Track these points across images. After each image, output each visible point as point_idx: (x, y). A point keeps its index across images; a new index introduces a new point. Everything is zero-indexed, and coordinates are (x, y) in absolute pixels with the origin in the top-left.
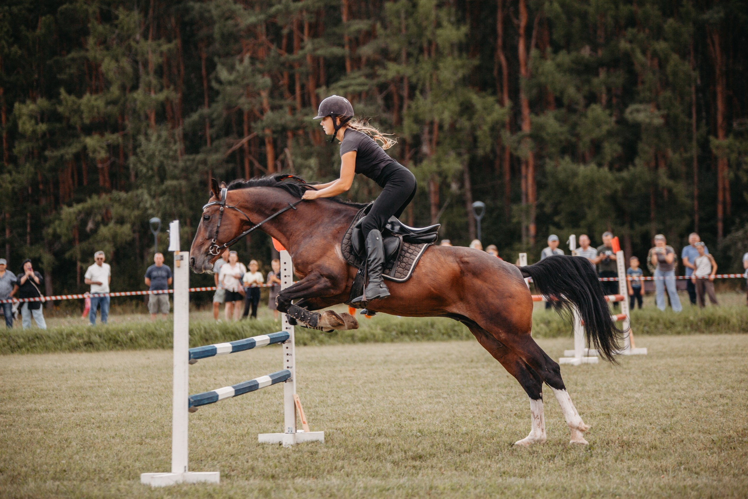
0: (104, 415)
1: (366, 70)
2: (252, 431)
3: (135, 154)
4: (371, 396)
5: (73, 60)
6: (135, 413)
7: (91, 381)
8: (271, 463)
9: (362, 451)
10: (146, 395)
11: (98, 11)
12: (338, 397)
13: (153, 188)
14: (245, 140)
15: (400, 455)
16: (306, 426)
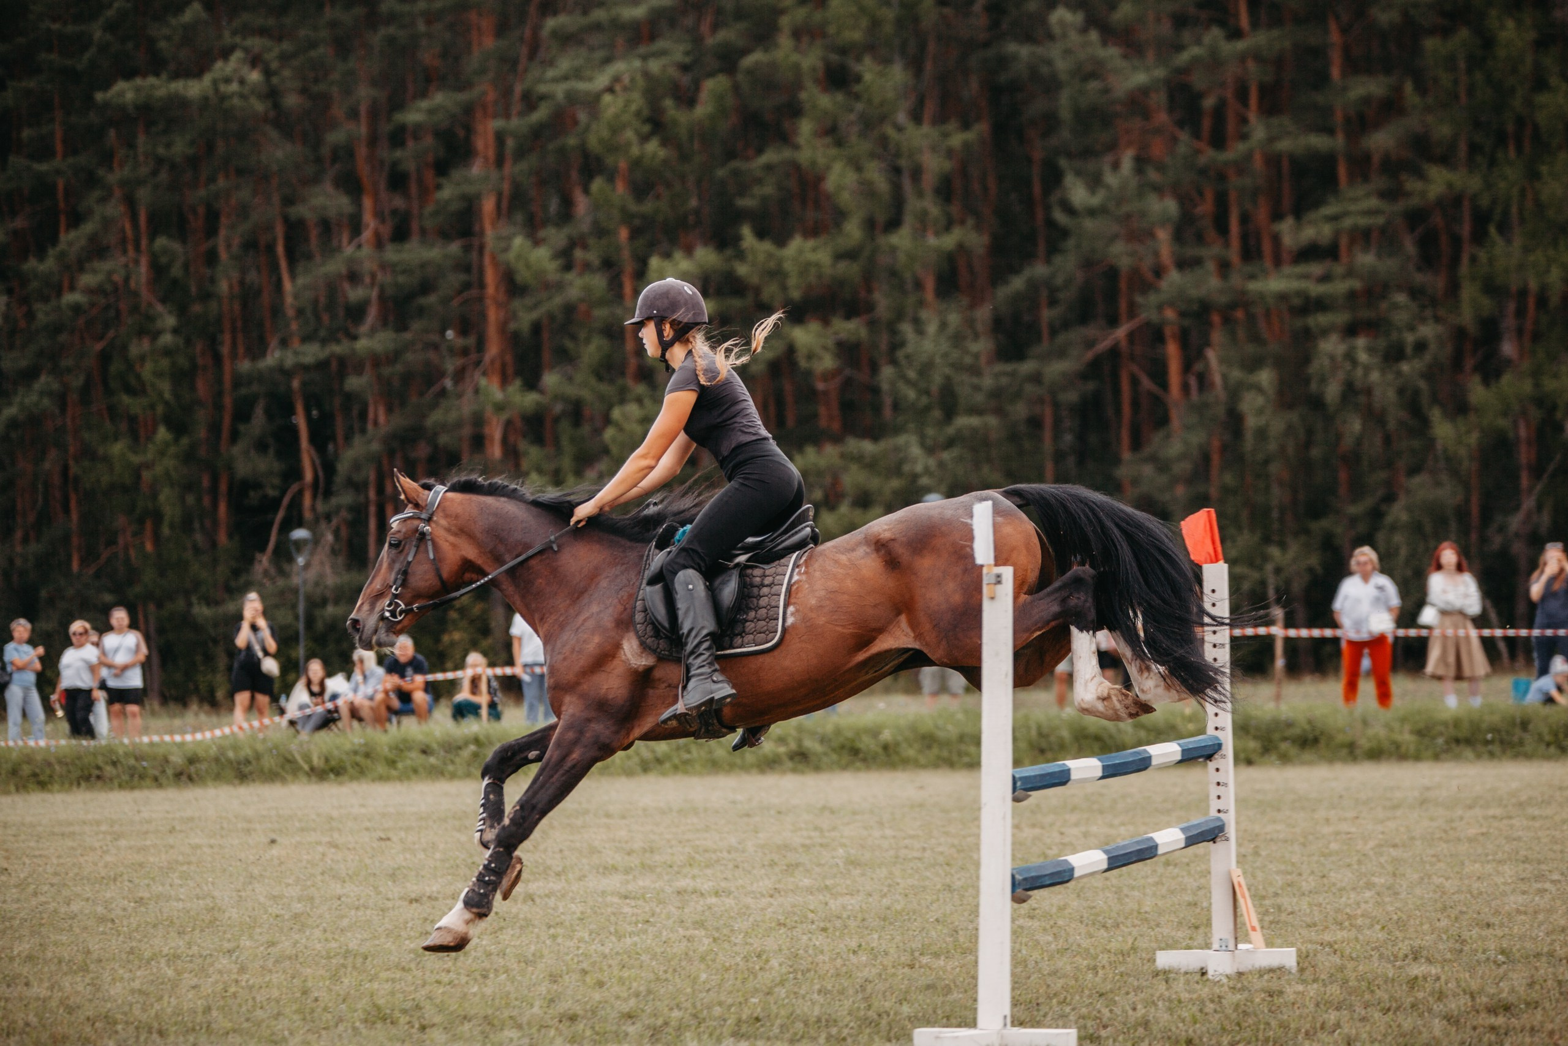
0: (834, 905)
1: (1379, 182)
2: (1142, 944)
3: (894, 362)
4: (1394, 875)
5: (769, 168)
6: (898, 901)
7: (805, 833)
8: (1185, 1014)
9: (1377, 991)
10: (919, 865)
11: (820, 65)
12: (1324, 876)
13: (930, 432)
14: (1121, 333)
15: (1463, 1001)
16: (1257, 937)
